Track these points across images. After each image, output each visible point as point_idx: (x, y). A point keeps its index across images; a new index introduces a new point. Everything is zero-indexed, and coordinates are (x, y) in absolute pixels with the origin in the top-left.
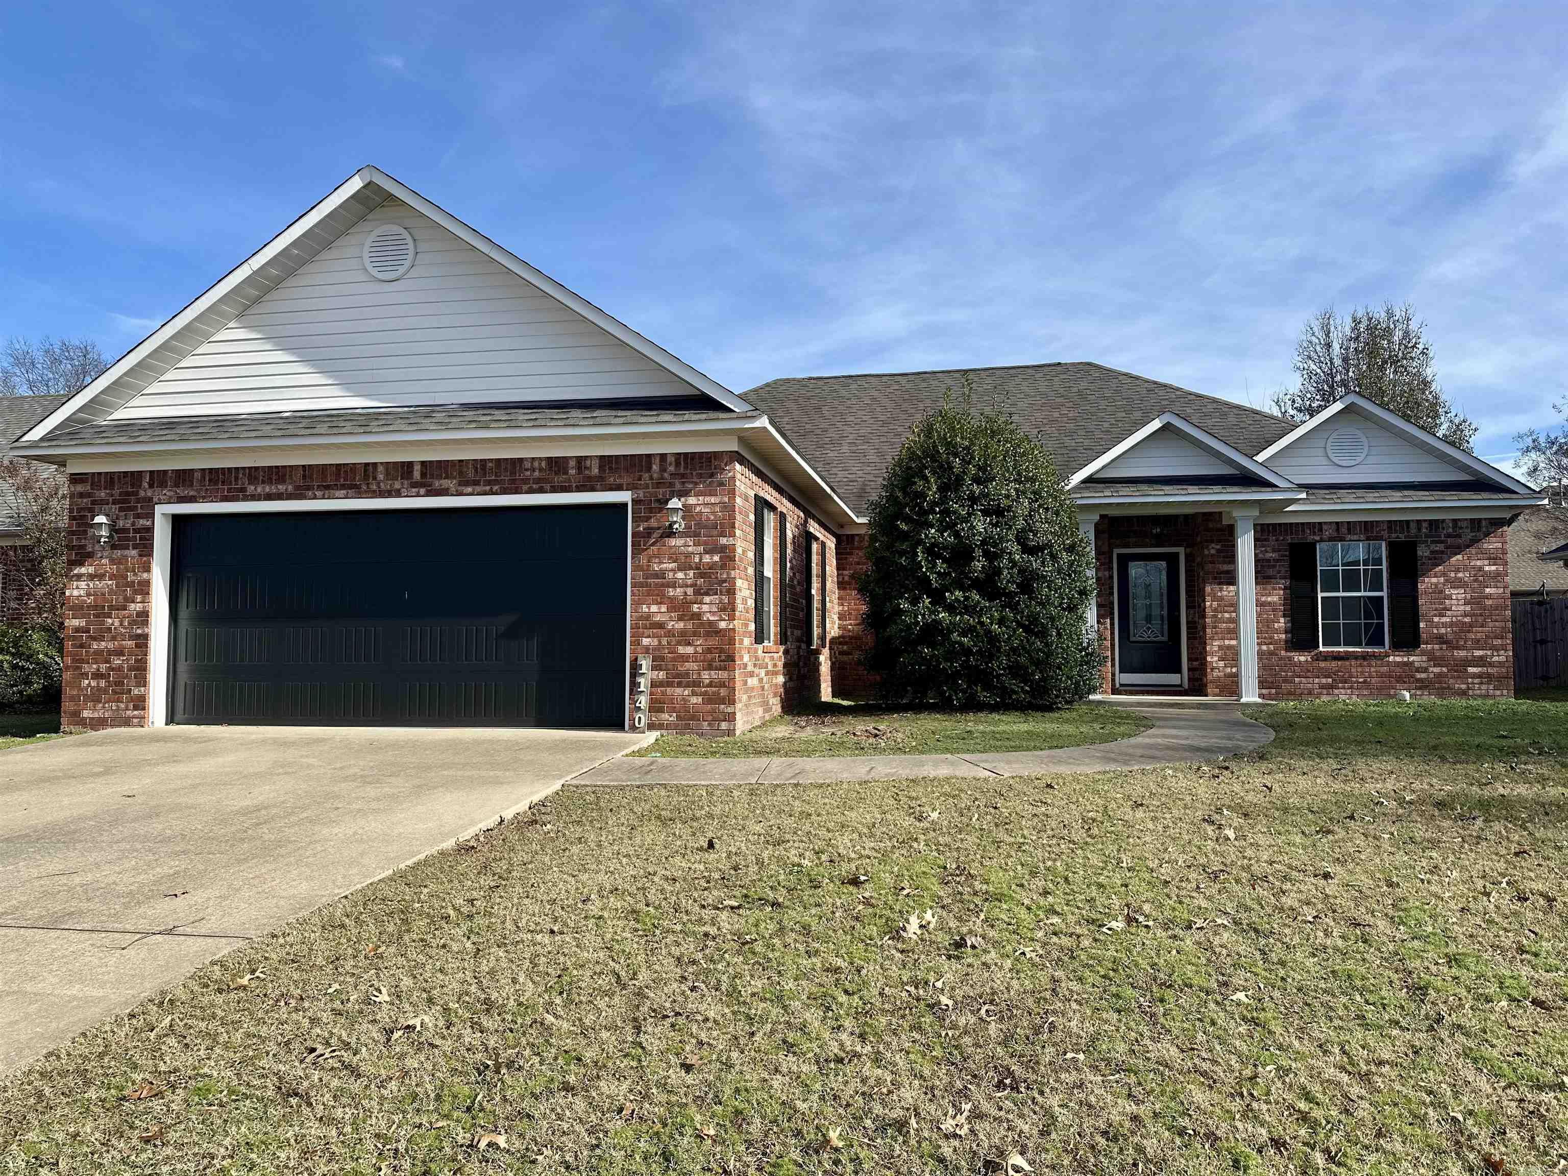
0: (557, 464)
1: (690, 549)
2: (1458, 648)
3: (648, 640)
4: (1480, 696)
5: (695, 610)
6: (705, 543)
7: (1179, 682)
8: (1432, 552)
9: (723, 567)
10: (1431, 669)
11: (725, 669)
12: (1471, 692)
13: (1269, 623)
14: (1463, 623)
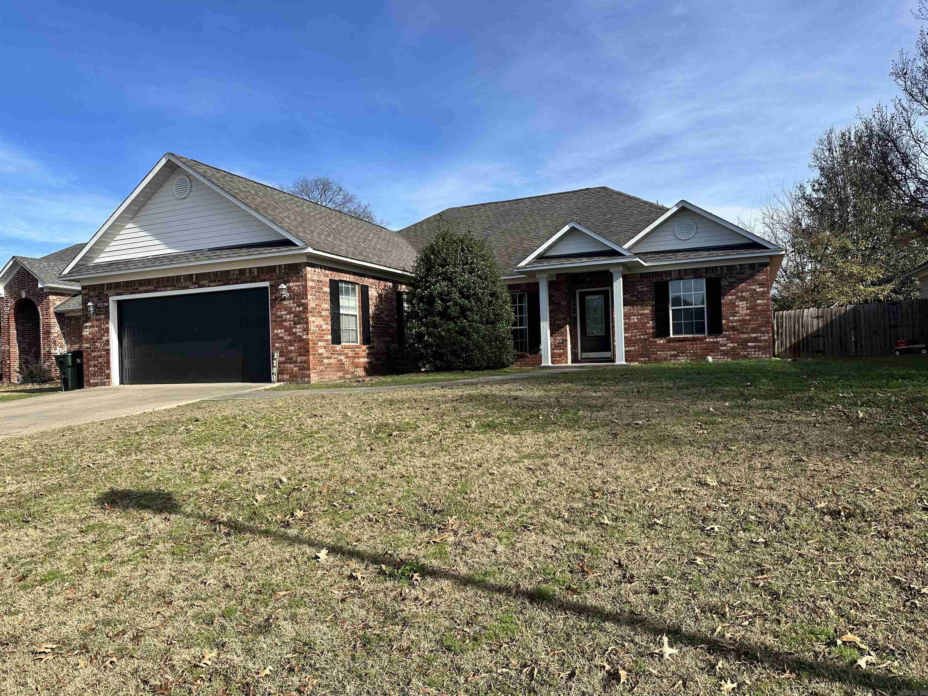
1: (291, 305)
2: (743, 333)
3: (278, 344)
4: (754, 357)
5: (294, 331)
6: (297, 302)
7: (610, 356)
8: (729, 283)
9: (304, 312)
10: (728, 345)
11: (306, 356)
13: (644, 324)
14: (745, 320)
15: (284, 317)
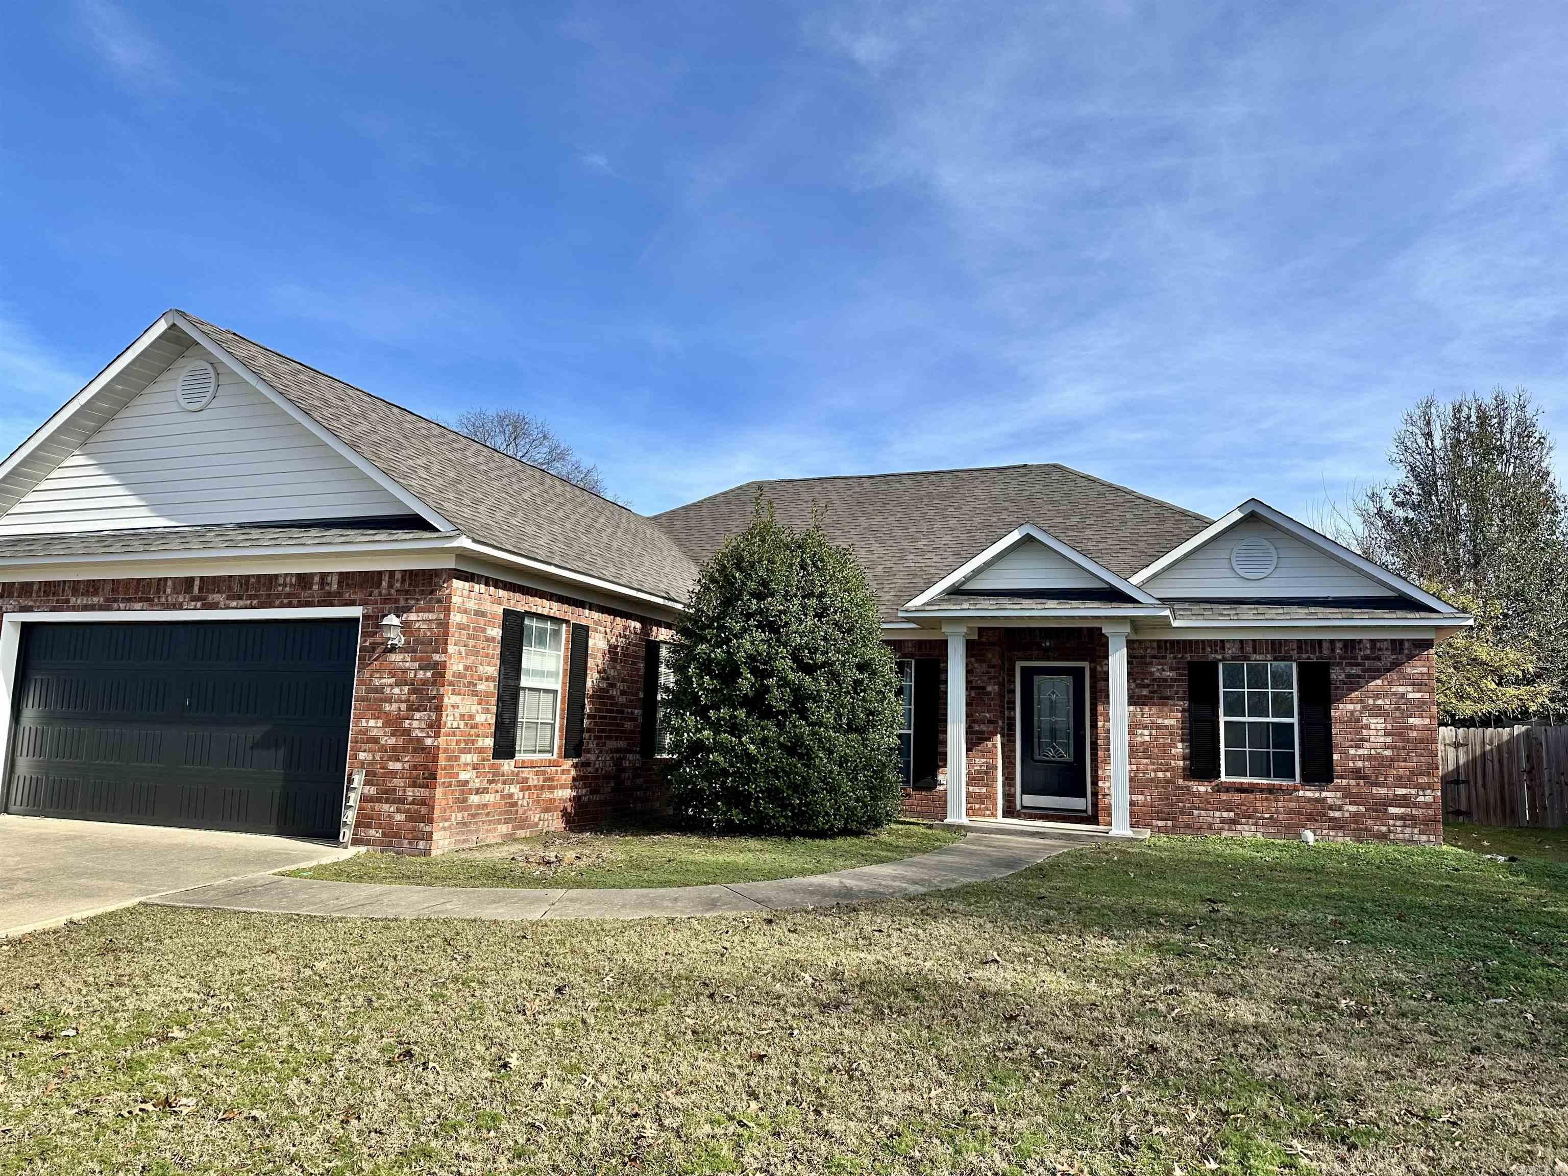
0: (304, 580)
1: (407, 665)
2: (1377, 784)
3: (365, 754)
4: (1403, 840)
5: (407, 726)
6: (421, 659)
7: (1084, 808)
8: (1348, 676)
9: (434, 683)
10: (1346, 808)
11: (427, 787)
12: (1392, 836)
13: (1165, 748)
14: (1383, 757)
15: (388, 690)
